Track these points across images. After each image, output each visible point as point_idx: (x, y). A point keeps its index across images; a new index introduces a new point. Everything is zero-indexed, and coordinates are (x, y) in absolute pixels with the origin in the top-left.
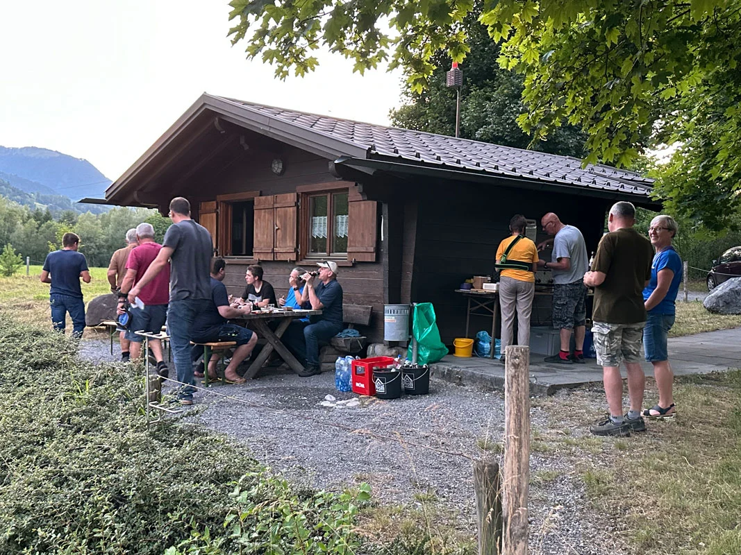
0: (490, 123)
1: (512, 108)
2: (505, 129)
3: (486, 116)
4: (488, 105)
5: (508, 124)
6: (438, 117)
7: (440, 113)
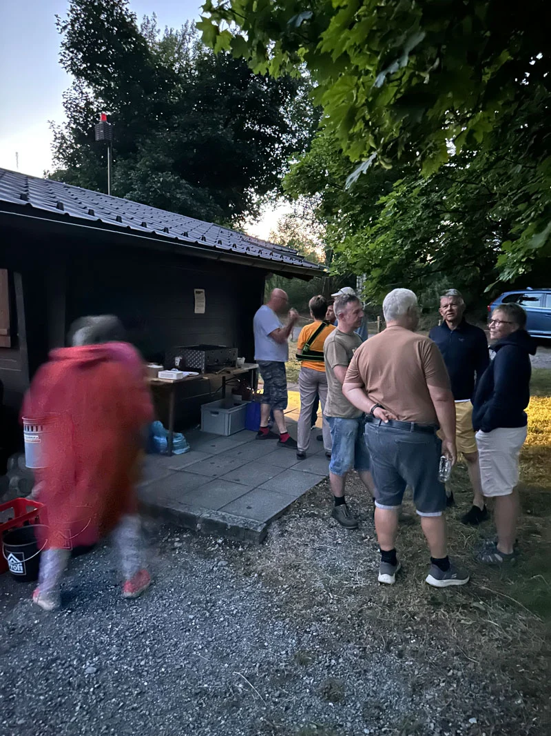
0: (135, 190)
1: (154, 178)
2: (149, 195)
3: (132, 183)
4: (132, 174)
5: (151, 191)
6: (88, 182)
7: (90, 178)
